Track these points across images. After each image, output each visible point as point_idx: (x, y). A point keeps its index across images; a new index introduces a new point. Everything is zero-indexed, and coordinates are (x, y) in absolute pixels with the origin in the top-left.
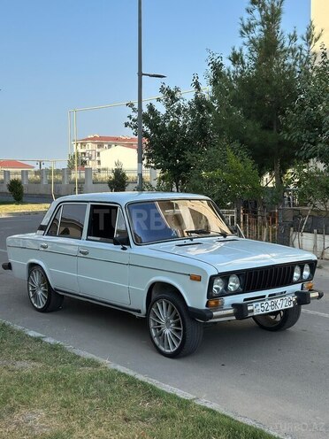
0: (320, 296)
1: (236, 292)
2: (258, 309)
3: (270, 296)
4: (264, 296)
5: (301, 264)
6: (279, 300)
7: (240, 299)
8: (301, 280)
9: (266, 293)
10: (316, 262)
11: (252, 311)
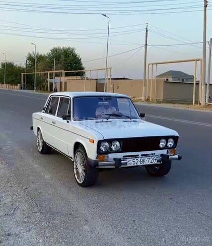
0: (180, 158)
1: (117, 152)
2: (131, 163)
3: (142, 155)
4: (138, 155)
5: (167, 138)
6: (146, 158)
7: (120, 155)
8: (166, 147)
9: (140, 153)
10: (177, 137)
11: (126, 163)
